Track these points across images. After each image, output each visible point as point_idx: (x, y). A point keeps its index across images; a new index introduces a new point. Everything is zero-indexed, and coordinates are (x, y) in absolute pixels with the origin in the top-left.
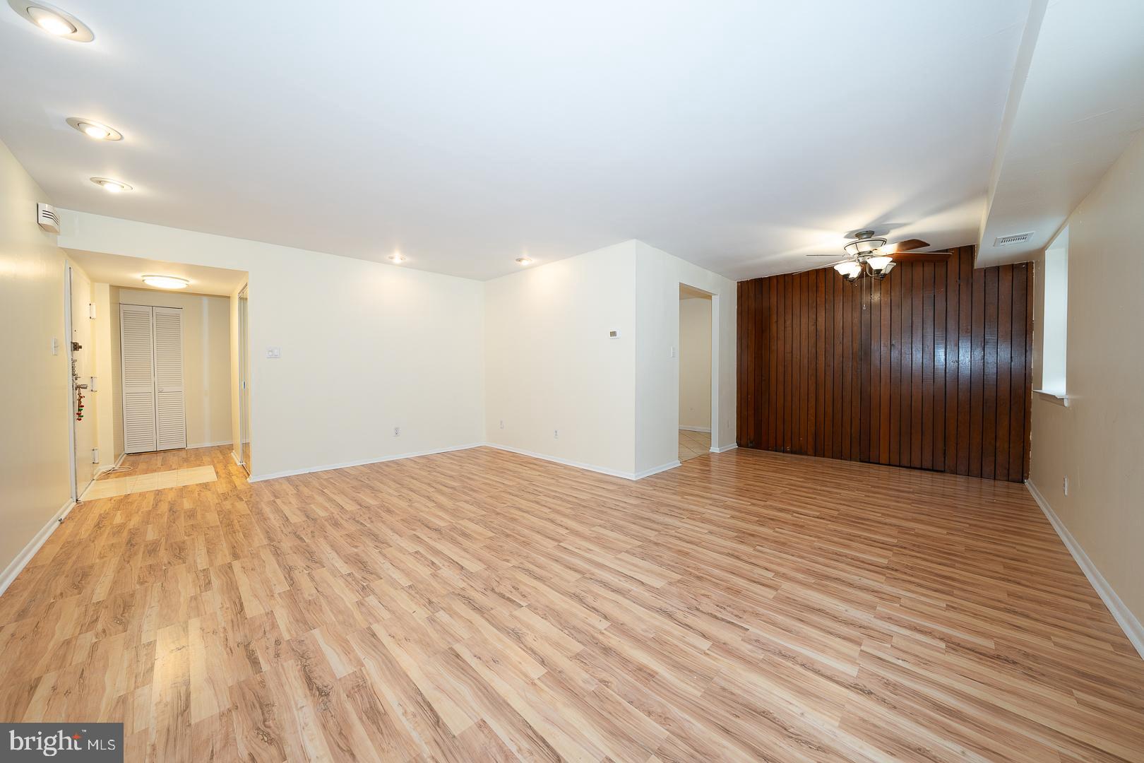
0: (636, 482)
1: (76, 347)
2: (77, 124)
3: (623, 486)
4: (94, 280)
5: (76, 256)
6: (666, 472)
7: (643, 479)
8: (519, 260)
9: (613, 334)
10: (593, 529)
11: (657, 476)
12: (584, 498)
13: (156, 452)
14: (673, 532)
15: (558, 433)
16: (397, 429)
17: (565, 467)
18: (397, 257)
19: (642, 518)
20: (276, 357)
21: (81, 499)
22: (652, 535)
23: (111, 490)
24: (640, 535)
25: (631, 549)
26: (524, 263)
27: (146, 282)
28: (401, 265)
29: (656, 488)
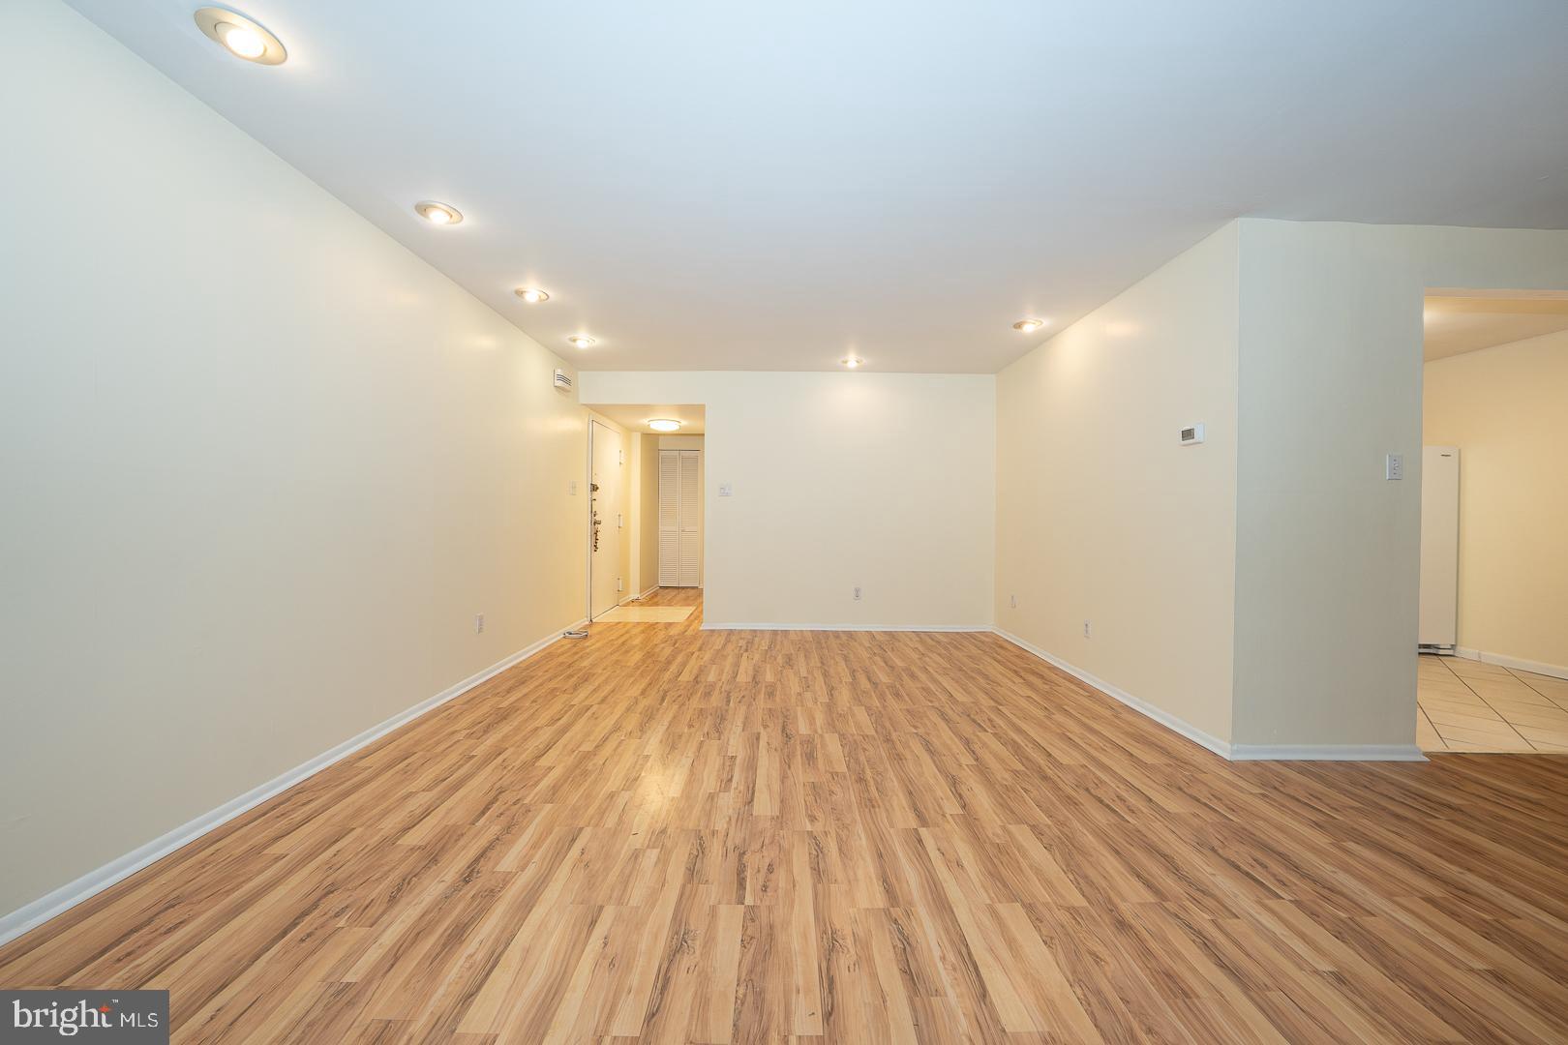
0: (1231, 765)
1: (594, 488)
2: (520, 293)
3: (1181, 762)
4: (629, 430)
5: (599, 411)
6: (1351, 764)
7: (1256, 763)
8: (1018, 326)
9: (1188, 434)
10: (1012, 828)
11: (1308, 768)
12: (1065, 760)
13: (678, 588)
14: (1202, 919)
15: (1090, 629)
16: (857, 591)
17: (1093, 694)
18: (852, 360)
19: (1152, 850)
20: (727, 495)
21: (594, 621)
22: (1132, 896)
23: (637, 615)
24: (1104, 884)
25: (1046, 905)
26: (1029, 328)
27: (651, 426)
28: (859, 370)
29: (1275, 795)
